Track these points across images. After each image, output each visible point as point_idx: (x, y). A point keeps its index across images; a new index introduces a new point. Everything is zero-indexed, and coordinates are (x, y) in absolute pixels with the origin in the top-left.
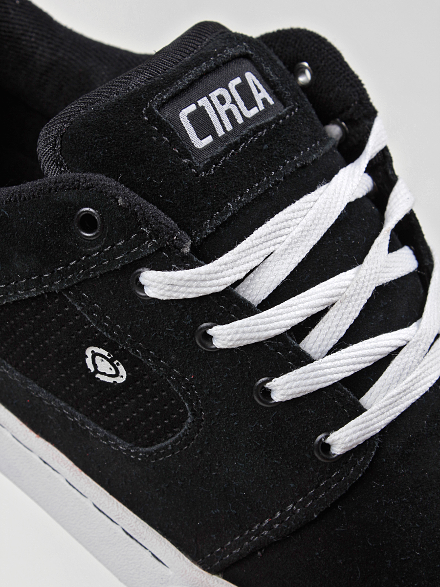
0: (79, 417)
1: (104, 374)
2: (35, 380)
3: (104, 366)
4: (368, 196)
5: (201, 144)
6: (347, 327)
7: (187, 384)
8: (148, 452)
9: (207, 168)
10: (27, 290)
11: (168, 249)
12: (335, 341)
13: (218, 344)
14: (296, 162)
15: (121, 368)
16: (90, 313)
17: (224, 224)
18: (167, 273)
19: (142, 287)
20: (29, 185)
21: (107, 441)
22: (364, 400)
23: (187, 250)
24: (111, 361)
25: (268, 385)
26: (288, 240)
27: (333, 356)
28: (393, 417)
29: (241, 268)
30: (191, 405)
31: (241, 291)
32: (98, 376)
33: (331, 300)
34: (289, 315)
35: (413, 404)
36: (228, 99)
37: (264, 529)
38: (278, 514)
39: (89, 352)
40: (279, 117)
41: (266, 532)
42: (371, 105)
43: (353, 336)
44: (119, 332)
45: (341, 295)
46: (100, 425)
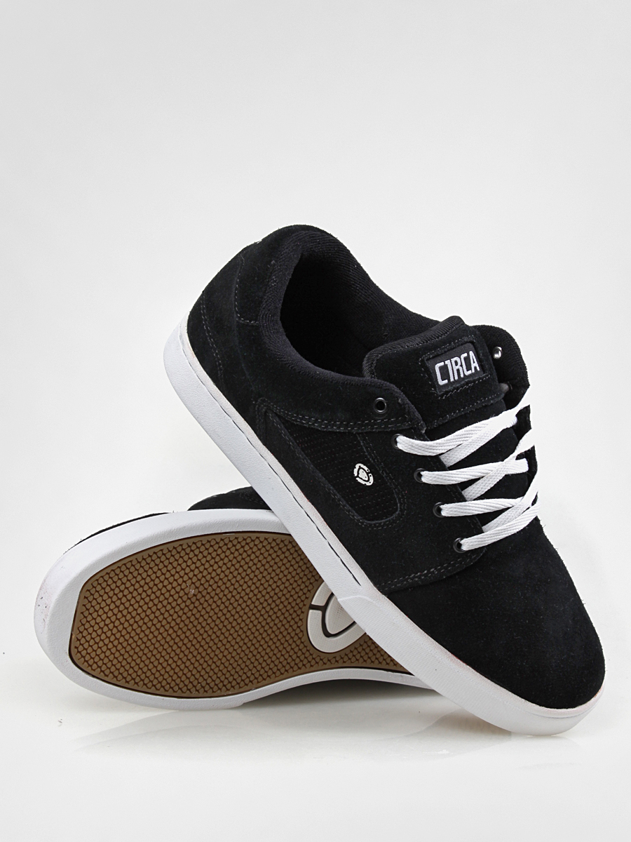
0: (338, 496)
1: (361, 479)
2: (321, 472)
3: (363, 475)
4: (513, 427)
5: (442, 383)
6: (486, 490)
7: (402, 495)
8: (369, 524)
9: (442, 396)
10: (339, 428)
11: (415, 429)
12: (479, 495)
13: (424, 480)
14: (483, 402)
15: (371, 478)
16: (367, 448)
17: (443, 424)
18: (411, 440)
19: (396, 442)
20: (356, 378)
21: (349, 512)
22: (484, 528)
23: (424, 432)
24: (368, 474)
25: (441, 506)
26: (470, 440)
27: (476, 502)
28: (496, 540)
29: (445, 448)
30: (401, 506)
31: (442, 457)
32: (357, 479)
33: (482, 475)
34: (462, 476)
35: (507, 537)
36: (459, 364)
37: (417, 577)
38: (426, 572)
39: (357, 466)
40: (480, 378)
41: (417, 579)
42: (528, 380)
43: (489, 495)
44: (378, 461)
45: (487, 473)
46: (348, 504)
